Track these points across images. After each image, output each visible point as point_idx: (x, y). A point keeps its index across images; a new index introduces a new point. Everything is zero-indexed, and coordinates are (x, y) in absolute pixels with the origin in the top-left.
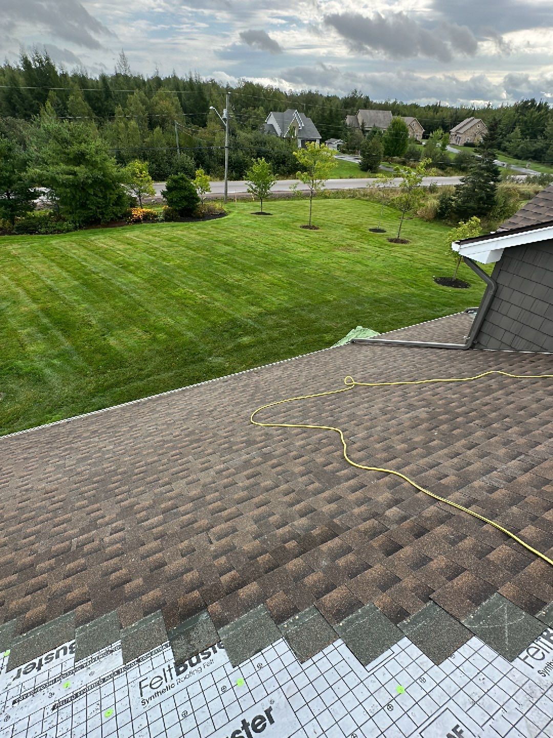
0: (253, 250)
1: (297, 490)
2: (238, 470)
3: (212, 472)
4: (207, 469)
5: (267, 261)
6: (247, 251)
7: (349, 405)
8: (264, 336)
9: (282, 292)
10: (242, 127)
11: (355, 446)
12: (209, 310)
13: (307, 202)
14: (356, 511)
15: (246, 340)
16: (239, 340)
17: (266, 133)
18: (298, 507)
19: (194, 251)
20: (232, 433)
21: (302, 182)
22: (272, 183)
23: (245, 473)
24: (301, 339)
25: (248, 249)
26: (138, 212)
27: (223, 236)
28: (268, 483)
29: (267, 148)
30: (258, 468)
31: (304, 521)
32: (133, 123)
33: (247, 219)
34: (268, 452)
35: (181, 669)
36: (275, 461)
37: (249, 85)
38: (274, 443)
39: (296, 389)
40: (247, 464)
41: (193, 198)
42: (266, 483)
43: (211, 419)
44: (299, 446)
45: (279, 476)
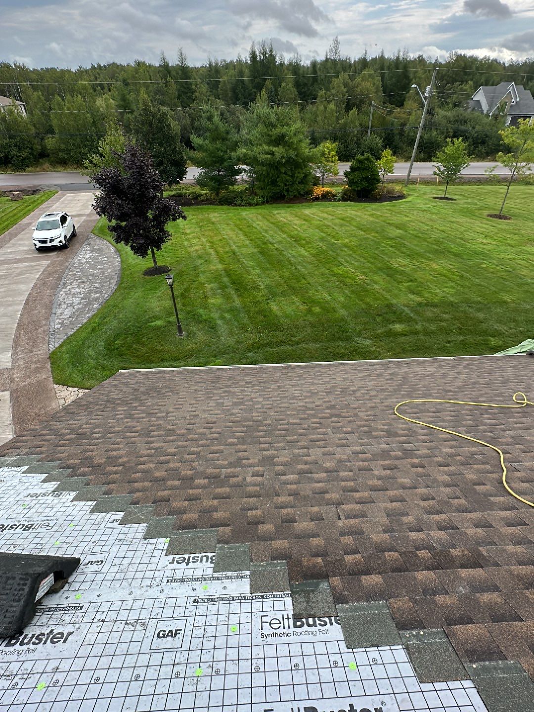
0: (426, 236)
1: (438, 499)
2: (375, 457)
3: (348, 451)
4: (343, 446)
5: (440, 250)
6: (419, 237)
7: (515, 426)
8: (419, 327)
9: (450, 284)
10: (442, 105)
11: (518, 474)
12: (367, 291)
13: (503, 189)
14: (511, 548)
15: (398, 327)
16: (391, 326)
17: (469, 110)
18: (437, 517)
19: (364, 231)
20: (374, 418)
21: (501, 165)
22: (465, 166)
23: (382, 462)
24: (461, 338)
25: (420, 235)
26: (318, 191)
27: (397, 219)
28: (406, 481)
29: (468, 127)
30: (397, 462)
31: (442, 535)
32: (332, 106)
33: (426, 204)
34: (409, 448)
35: (298, 623)
36: (416, 460)
37: (460, 58)
38: (418, 441)
39: (450, 391)
40: (385, 454)
41: (374, 179)
42: (403, 480)
43: (353, 398)
44: (447, 453)
45: (419, 478)
